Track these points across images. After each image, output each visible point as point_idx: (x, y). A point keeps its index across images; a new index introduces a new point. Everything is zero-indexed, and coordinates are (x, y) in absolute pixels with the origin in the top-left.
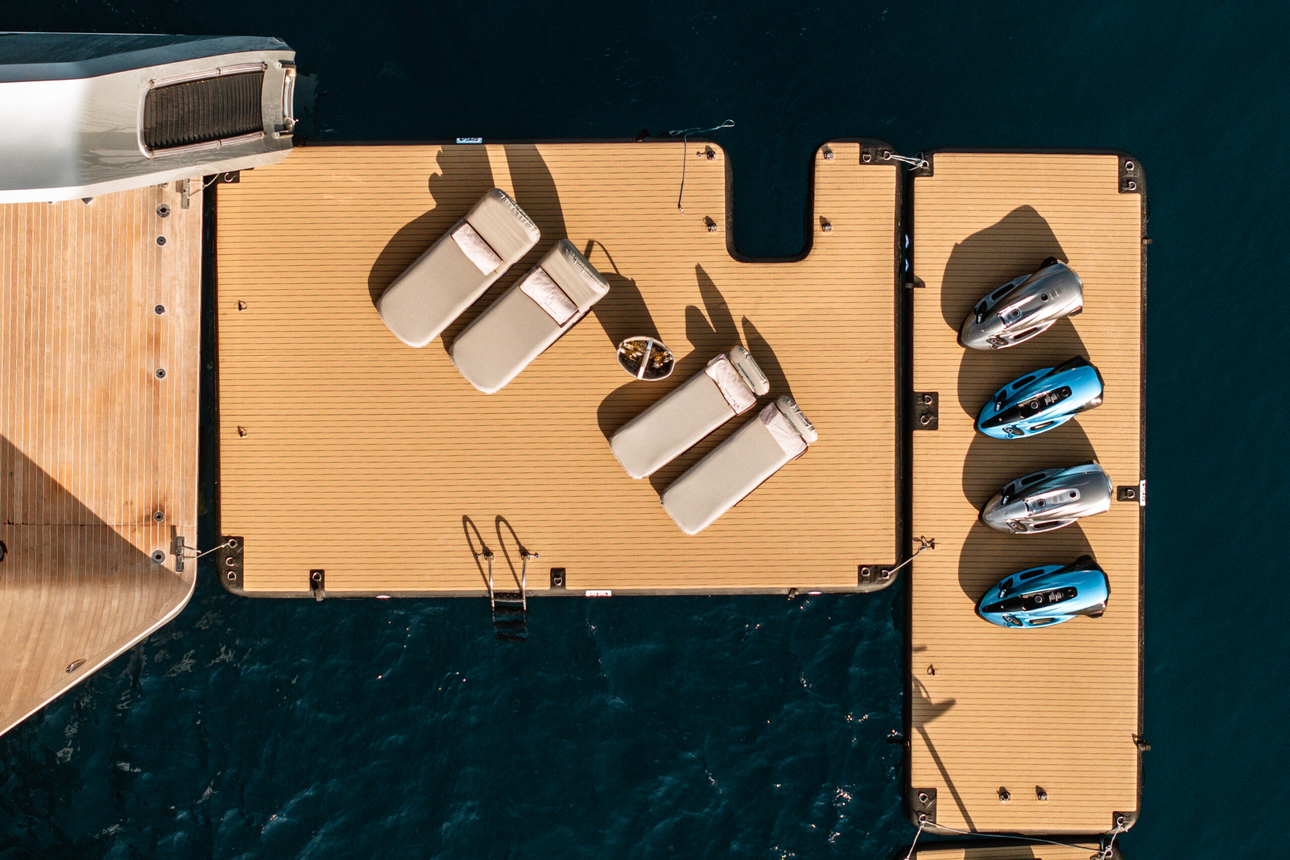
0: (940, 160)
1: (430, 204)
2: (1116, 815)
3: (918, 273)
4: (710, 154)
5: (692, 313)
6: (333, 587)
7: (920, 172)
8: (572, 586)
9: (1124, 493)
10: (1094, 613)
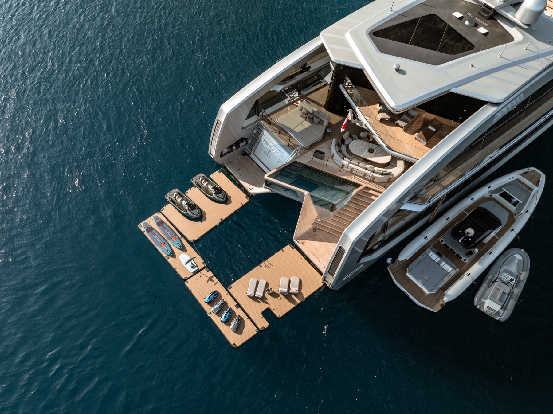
0: (256, 332)
1: (302, 291)
2: (188, 282)
3: (249, 319)
4: (280, 316)
5: (267, 300)
6: (281, 251)
7: (257, 330)
8: (259, 266)
9: (210, 313)
10: (205, 298)
